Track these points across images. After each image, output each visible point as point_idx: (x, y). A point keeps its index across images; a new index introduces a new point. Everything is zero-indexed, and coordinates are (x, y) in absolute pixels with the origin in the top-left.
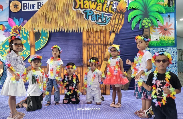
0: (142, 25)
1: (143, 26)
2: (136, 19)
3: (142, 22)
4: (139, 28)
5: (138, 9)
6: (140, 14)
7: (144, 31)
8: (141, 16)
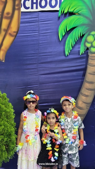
0: (85, 46)
1: (88, 49)
2: (74, 34)
3: (86, 41)
4: (79, 51)
5: (79, 14)
6: (81, 23)
7: (89, 58)
8: (84, 27)
